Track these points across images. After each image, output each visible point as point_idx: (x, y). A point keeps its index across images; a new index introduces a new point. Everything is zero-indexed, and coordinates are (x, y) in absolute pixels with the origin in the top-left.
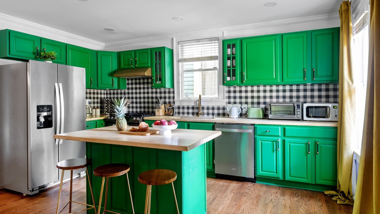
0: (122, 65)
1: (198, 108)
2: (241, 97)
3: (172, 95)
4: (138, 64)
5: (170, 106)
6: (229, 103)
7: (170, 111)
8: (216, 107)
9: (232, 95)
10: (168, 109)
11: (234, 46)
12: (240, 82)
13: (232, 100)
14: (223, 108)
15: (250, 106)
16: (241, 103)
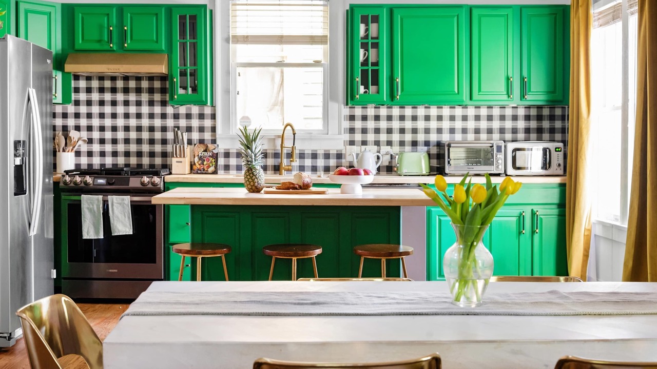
0: (80, 42)
1: (276, 155)
2: (377, 131)
3: (208, 123)
4: (129, 42)
5: (205, 151)
6: (352, 143)
7: (205, 163)
8: (321, 152)
9: (358, 124)
10: (200, 158)
11: (376, 19)
12: (388, 97)
13: (358, 137)
14: (337, 154)
15: (396, 149)
16: (377, 143)
